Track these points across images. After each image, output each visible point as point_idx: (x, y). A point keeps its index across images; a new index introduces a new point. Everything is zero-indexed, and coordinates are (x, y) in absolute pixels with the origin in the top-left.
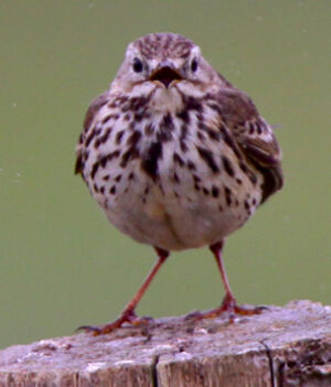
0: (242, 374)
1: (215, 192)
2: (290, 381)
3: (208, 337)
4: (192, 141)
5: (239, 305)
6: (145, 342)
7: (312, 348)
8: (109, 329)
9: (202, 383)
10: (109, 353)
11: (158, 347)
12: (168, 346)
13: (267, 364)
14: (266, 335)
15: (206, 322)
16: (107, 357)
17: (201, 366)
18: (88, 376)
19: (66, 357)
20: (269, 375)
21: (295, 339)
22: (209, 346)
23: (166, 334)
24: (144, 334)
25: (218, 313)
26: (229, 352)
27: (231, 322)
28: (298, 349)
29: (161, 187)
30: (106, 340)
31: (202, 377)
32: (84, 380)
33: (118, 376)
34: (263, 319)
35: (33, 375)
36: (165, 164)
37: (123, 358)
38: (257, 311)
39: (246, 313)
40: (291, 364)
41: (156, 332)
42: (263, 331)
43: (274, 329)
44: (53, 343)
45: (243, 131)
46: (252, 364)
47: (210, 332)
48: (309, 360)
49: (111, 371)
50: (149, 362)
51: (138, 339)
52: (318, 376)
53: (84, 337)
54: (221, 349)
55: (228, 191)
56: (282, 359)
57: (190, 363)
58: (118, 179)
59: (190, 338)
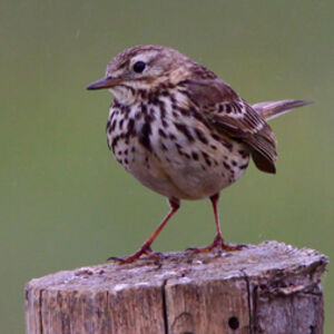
0: (226, 294)
1: (195, 156)
2: (262, 299)
3: (202, 266)
4: (170, 118)
5: (225, 243)
6: (156, 270)
7: (278, 275)
8: (131, 260)
9: (198, 300)
10: (131, 277)
11: (167, 273)
12: (173, 273)
13: (245, 287)
14: (244, 265)
15: (201, 255)
16: (129, 280)
17: (197, 287)
18: (115, 294)
19: (100, 280)
20: (246, 294)
21: (266, 268)
22: (203, 273)
23: (173, 264)
24: (156, 264)
25: (210, 249)
26: (218, 277)
27: (219, 256)
28: (267, 276)
29: (156, 155)
30: (129, 268)
31: (198, 296)
32: (113, 296)
33: (137, 293)
34: (243, 254)
35: (75, 292)
36: (154, 137)
37: (140, 281)
38: (239, 248)
39: (231, 249)
40: (263, 287)
41: (165, 262)
42: (243, 262)
43: (250, 261)
44: (91, 269)
45: (212, 111)
46: (234, 286)
47: (204, 262)
48: (275, 284)
49: (132, 290)
50: (160, 284)
51: (151, 267)
52: (282, 296)
53: (112, 266)
54: (212, 275)
55: (205, 155)
56: (256, 283)
57: (189, 285)
58: (126, 152)
59: (189, 267)
